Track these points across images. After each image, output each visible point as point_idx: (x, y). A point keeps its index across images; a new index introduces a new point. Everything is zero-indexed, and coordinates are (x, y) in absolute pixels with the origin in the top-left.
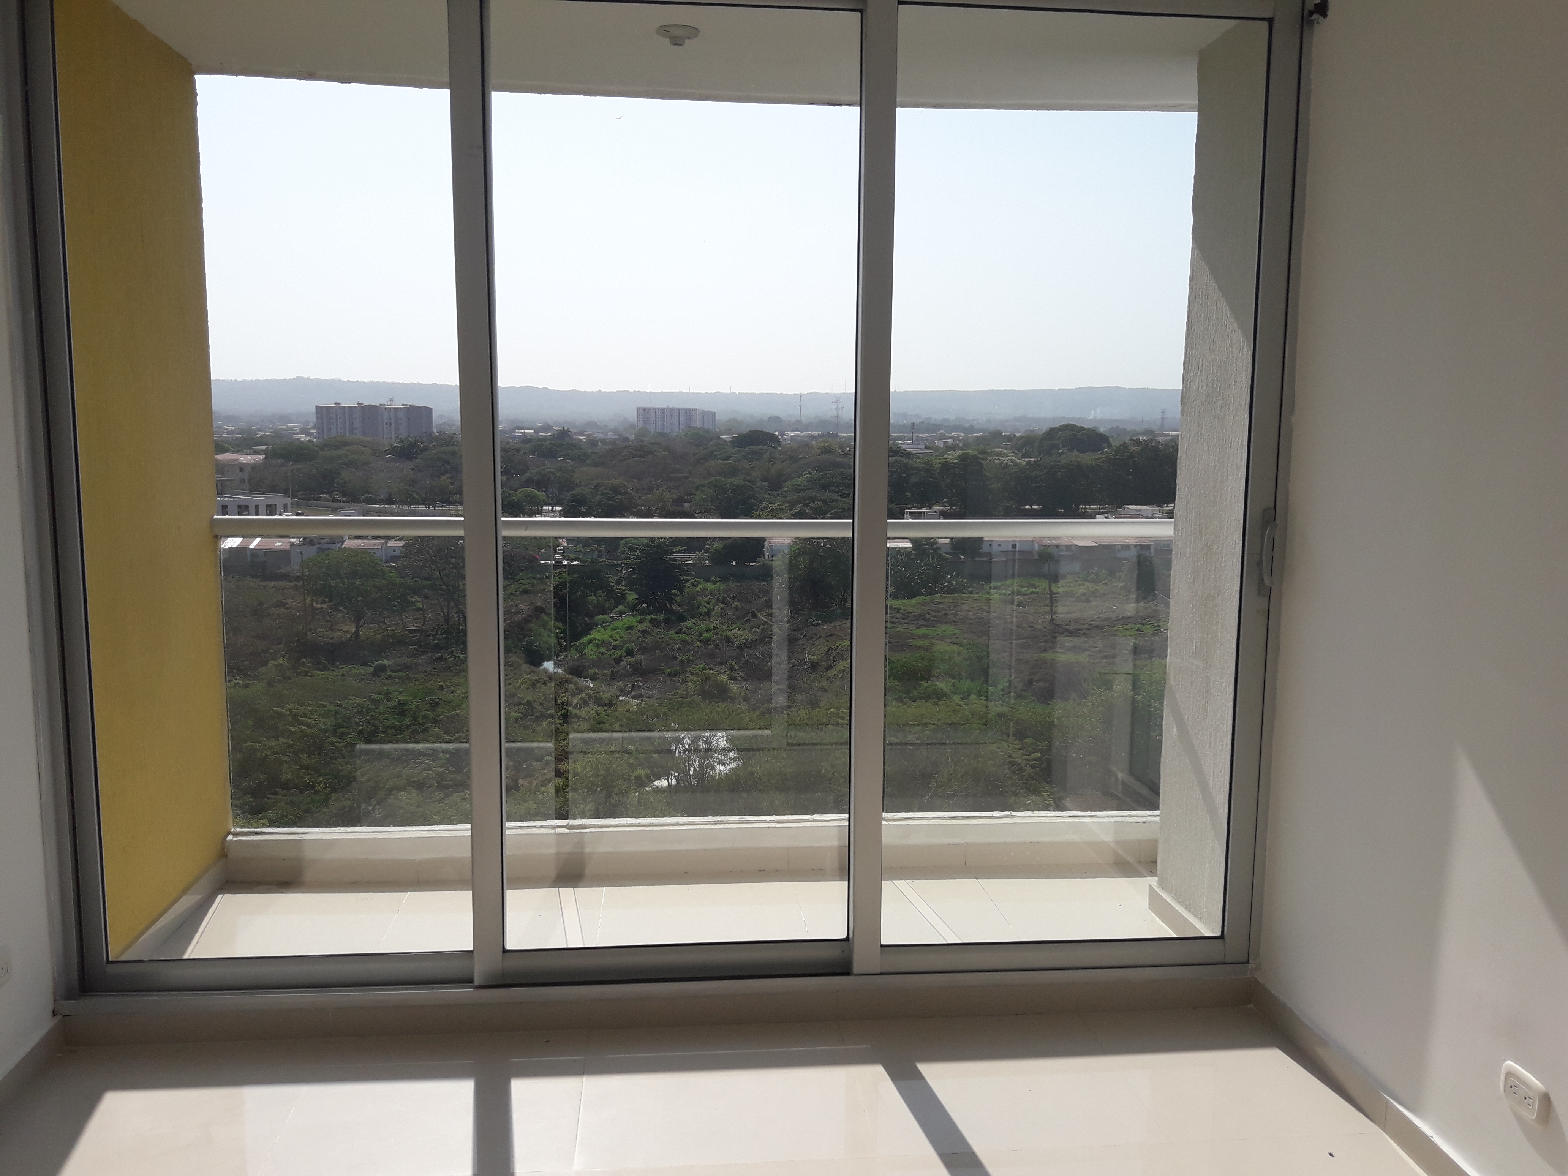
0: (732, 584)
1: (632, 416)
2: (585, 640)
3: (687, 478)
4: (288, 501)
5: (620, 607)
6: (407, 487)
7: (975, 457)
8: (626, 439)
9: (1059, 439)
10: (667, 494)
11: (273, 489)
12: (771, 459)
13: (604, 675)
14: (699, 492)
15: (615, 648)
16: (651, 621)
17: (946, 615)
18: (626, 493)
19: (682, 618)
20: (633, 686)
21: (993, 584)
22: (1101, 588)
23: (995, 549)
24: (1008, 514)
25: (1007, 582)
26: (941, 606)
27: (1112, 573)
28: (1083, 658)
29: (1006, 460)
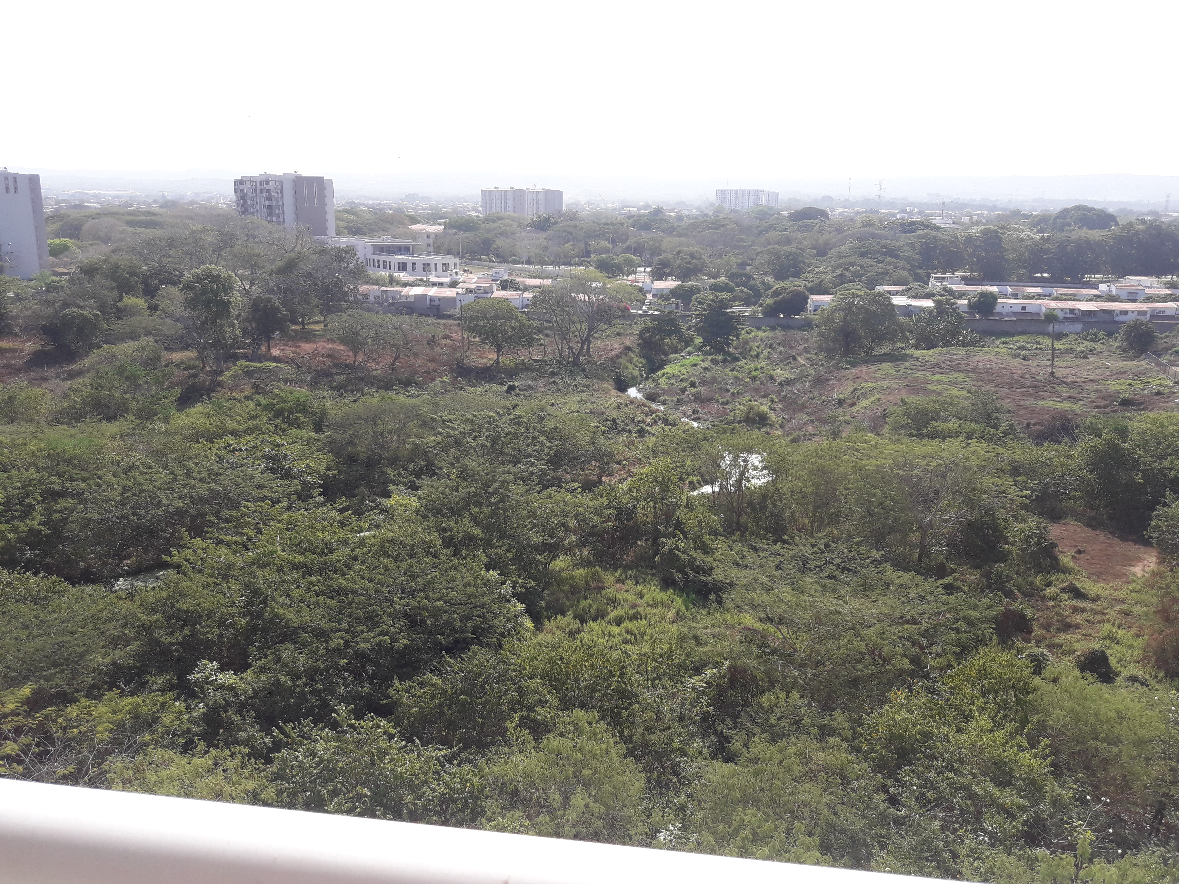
0: (779, 333)
1: (712, 197)
2: (659, 373)
3: (750, 246)
4: (457, 261)
5: (689, 349)
6: (541, 252)
7: (996, 232)
8: (706, 215)
9: (1071, 217)
10: (733, 259)
11: (449, 252)
12: (821, 231)
13: (672, 401)
14: (758, 258)
15: (682, 380)
16: (712, 360)
17: (959, 364)
18: (700, 258)
19: (737, 359)
20: (693, 412)
21: (1003, 340)
22: (1098, 346)
23: (1007, 309)
24: (1022, 280)
25: (1015, 338)
26: (955, 357)
27: (1110, 334)
28: (1077, 407)
29: (1022, 235)
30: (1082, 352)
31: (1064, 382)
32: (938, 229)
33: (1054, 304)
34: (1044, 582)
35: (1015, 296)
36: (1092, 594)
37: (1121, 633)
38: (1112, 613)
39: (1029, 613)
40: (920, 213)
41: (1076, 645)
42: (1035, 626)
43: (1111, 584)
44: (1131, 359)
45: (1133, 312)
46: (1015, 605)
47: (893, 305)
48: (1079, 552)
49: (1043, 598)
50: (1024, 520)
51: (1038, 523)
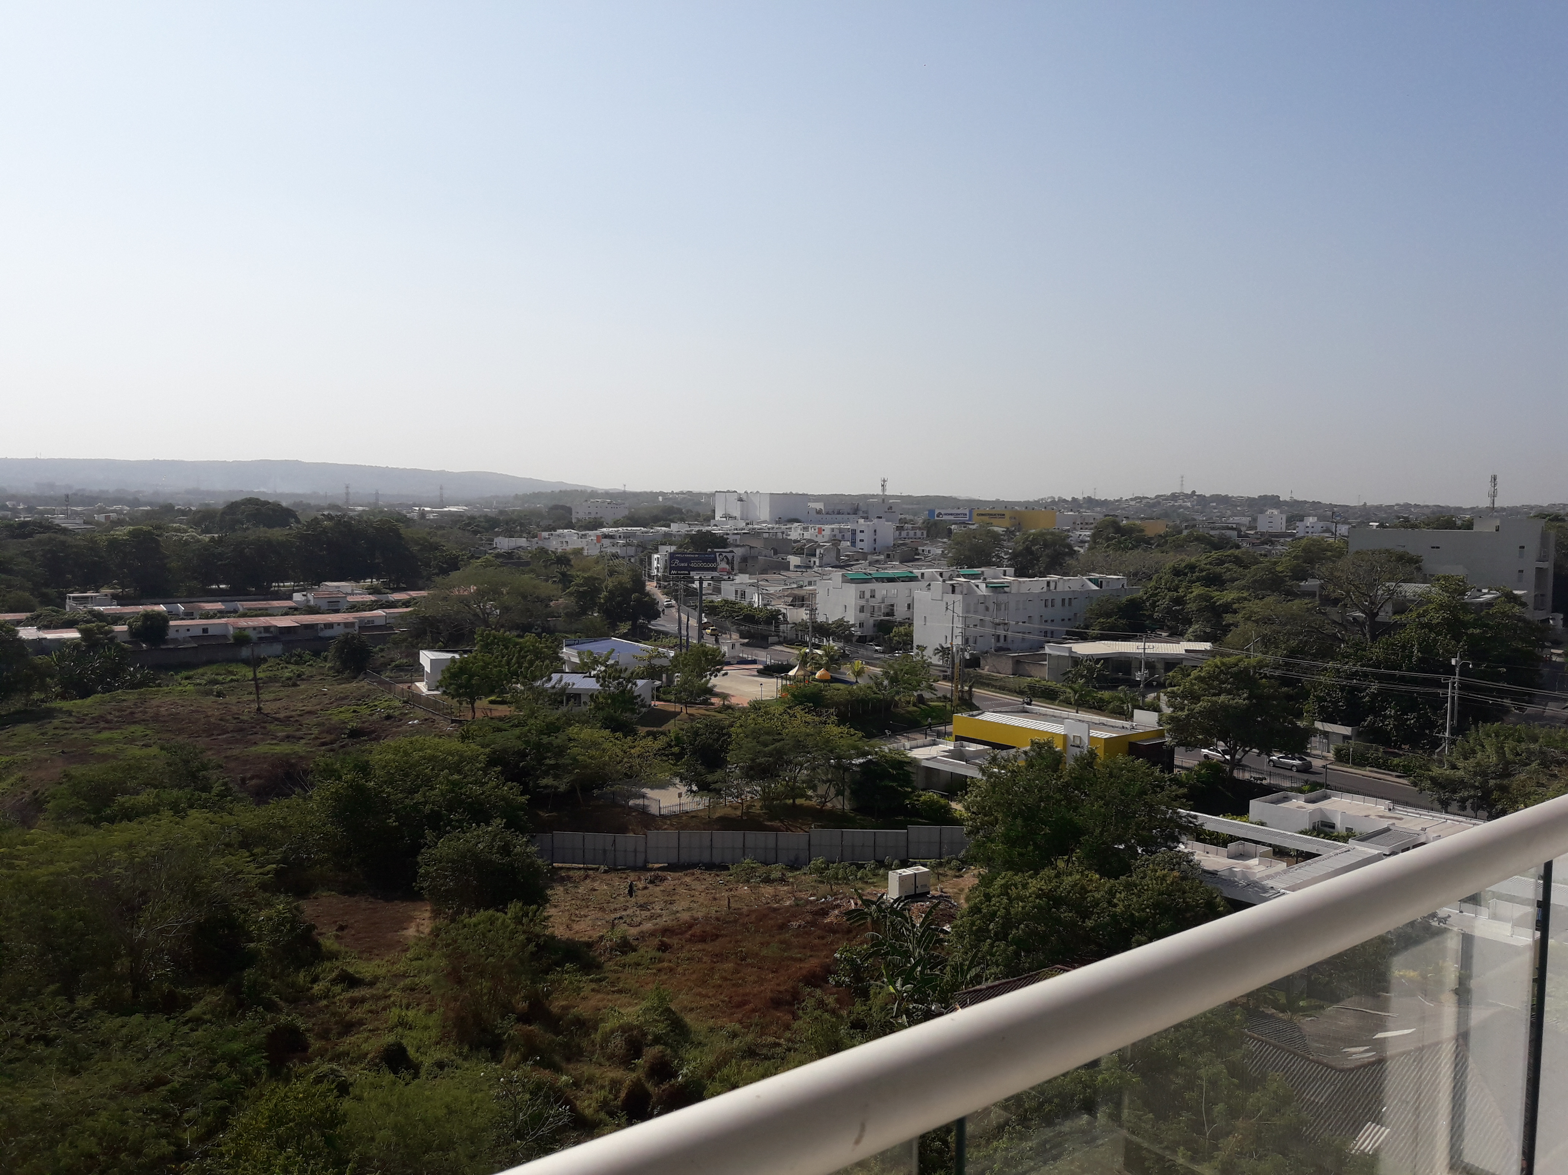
9: (243, 513)
17: (132, 713)
21: (185, 674)
22: (306, 670)
23: (183, 634)
24: (192, 595)
25: (200, 671)
26: (125, 704)
27: (316, 654)
28: (300, 748)
29: (185, 536)
30: (289, 679)
31: (277, 719)
32: (65, 531)
33: (243, 623)
34: (308, 979)
35: (189, 615)
36: (368, 977)
37: (411, 1014)
38: (396, 994)
39: (302, 1024)
40: (30, 510)
41: (365, 1047)
42: (311, 1038)
43: (387, 958)
44: (348, 680)
45: (339, 624)
46: (283, 1019)
47: (22, 641)
48: (341, 928)
49: (312, 1000)
50: (269, 905)
51: (288, 903)
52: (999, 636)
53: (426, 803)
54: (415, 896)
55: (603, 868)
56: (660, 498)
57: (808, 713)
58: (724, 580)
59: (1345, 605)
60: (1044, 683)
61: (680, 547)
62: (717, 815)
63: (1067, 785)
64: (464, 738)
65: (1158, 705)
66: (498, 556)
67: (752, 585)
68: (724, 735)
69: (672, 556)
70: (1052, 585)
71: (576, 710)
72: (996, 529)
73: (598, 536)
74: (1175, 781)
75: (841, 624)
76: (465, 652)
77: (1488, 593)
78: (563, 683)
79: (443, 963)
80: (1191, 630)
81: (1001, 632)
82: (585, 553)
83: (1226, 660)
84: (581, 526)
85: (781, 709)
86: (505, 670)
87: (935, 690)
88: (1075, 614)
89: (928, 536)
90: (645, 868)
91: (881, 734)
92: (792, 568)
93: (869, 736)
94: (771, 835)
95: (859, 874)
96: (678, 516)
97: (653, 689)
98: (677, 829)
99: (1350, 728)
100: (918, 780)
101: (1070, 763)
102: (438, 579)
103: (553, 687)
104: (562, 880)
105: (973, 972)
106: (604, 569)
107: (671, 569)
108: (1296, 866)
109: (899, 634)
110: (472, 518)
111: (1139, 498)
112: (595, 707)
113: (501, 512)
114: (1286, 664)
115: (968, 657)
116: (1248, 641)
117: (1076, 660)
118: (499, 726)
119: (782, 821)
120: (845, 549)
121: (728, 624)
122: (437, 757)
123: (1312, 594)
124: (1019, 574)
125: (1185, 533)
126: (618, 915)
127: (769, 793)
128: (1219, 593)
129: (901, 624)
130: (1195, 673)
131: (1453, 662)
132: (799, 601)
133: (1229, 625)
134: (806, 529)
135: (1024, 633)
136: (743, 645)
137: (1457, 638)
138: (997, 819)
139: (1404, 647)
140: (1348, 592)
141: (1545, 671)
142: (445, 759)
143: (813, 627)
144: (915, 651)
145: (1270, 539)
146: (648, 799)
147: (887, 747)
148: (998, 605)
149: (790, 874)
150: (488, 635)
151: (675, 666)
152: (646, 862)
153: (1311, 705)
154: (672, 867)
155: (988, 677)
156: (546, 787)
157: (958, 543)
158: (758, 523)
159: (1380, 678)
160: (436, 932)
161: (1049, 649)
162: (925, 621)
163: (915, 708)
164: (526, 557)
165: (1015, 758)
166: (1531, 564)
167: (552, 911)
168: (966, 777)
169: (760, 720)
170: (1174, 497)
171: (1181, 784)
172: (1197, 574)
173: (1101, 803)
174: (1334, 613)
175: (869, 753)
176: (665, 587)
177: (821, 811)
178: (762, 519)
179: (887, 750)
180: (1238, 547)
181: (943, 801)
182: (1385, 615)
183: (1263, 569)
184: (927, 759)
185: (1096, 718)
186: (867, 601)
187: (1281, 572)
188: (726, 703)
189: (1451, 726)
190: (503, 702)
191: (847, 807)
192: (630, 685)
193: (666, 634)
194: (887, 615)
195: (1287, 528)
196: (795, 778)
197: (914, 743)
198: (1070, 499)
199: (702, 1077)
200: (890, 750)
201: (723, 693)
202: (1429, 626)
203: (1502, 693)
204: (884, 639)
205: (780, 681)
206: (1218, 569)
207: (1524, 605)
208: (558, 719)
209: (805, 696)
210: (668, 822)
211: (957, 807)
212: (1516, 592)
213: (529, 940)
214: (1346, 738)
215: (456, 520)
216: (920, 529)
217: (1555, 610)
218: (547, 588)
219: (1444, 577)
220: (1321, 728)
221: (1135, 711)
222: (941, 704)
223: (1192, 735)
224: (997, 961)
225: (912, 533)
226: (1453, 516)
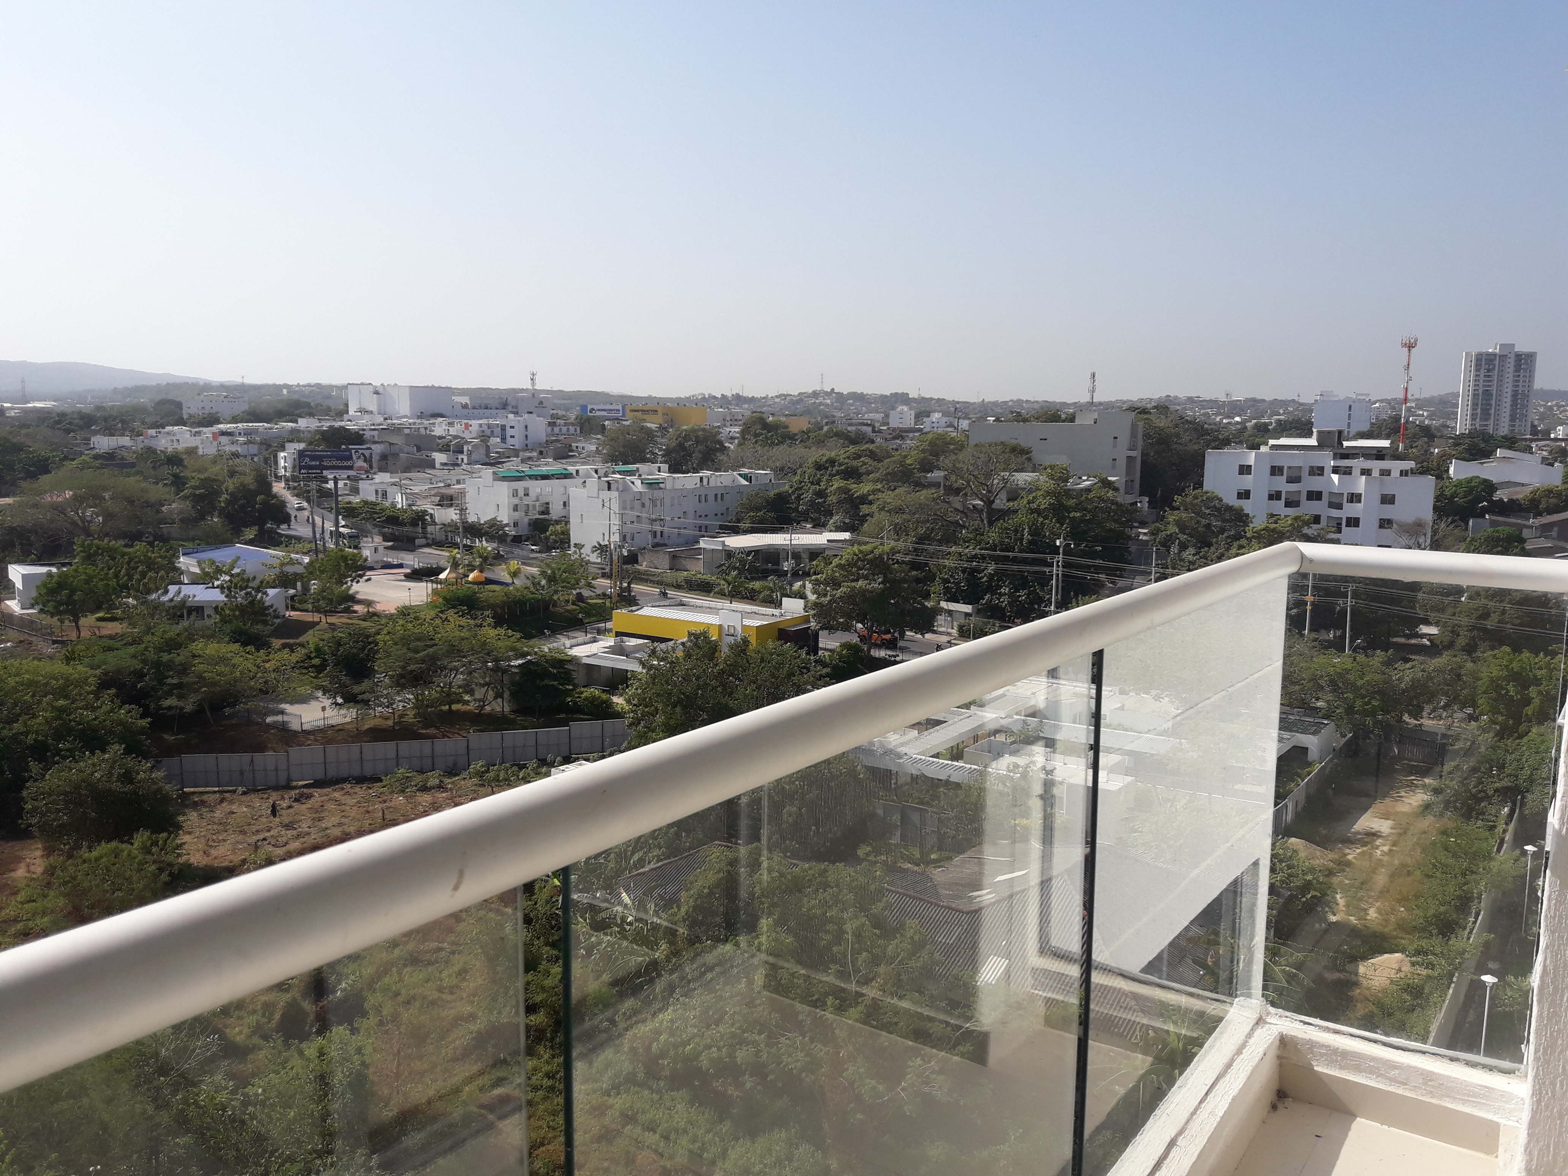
52: (655, 532)
53: (26, 734)
54: (23, 834)
55: (240, 789)
56: (285, 391)
57: (462, 616)
58: (362, 479)
59: (966, 495)
60: (699, 576)
61: (310, 443)
62: (366, 727)
63: (723, 671)
64: (69, 659)
65: (804, 593)
66: (96, 457)
67: (394, 484)
68: (370, 643)
69: (301, 454)
70: (705, 481)
71: (199, 624)
72: (649, 425)
73: (214, 434)
74: (820, 662)
75: (494, 524)
76: (64, 565)
77: (1087, 480)
78: (182, 595)
79: (61, 902)
80: (832, 521)
81: (658, 528)
82: (200, 452)
83: (863, 548)
84: (194, 423)
85: (433, 613)
86: (113, 583)
87: (594, 588)
88: (728, 509)
89: (581, 432)
90: (288, 787)
91: (540, 634)
92: (437, 465)
93: (528, 636)
94: (427, 743)
95: (521, 775)
96: (306, 410)
97: (286, 598)
98: (322, 744)
99: (970, 607)
100: (579, 677)
101: (725, 650)
102: (25, 484)
103: (171, 600)
104: (195, 805)
105: (636, 857)
106: (222, 469)
107: (301, 468)
108: (926, 733)
109: (554, 533)
110: (63, 415)
111: (784, 395)
112: (221, 621)
113: (98, 408)
114: (916, 550)
115: (626, 554)
116: (882, 529)
117: (729, 554)
118: (110, 645)
119: (438, 728)
120: (496, 445)
121: (369, 526)
122: (37, 682)
123: (937, 485)
124: (673, 469)
125: (826, 428)
126: (261, 837)
127: (422, 701)
128: (856, 486)
129: (557, 522)
130: (836, 561)
131: (1058, 543)
132: (446, 501)
133: (866, 515)
134: (451, 424)
135: (679, 528)
136: (387, 548)
137: (1061, 522)
138: (657, 709)
139: (1016, 531)
140: (968, 482)
141: (1133, 548)
142: (46, 684)
143: (464, 527)
144: (573, 549)
145: (900, 434)
146: (287, 714)
147: (547, 647)
148: (653, 501)
149: (449, 780)
150: (91, 546)
151: (311, 573)
152: (289, 780)
153: (937, 587)
154: (319, 784)
155: (645, 573)
156: (170, 708)
157: (612, 440)
158: (398, 418)
159: (997, 560)
160: (50, 871)
161: (704, 543)
162: (582, 519)
163: (575, 607)
164: (130, 458)
165: (674, 649)
166: (1122, 453)
167: (186, 838)
168: (627, 671)
169: (410, 626)
170: (815, 394)
171: (824, 665)
172: (836, 468)
173: (754, 686)
174: (956, 502)
175: (528, 654)
176: (295, 488)
177: (480, 715)
178: (402, 413)
179: (546, 650)
180: (873, 442)
181: (604, 696)
182: (1001, 502)
183: (894, 462)
184: (588, 656)
185: (749, 608)
186: (521, 499)
187: (911, 465)
188: (371, 610)
189: (1056, 600)
190: (113, 619)
191: (507, 709)
192: (260, 594)
193: (299, 539)
194: (543, 513)
195: (916, 424)
196: (451, 683)
197: (574, 641)
198: (719, 396)
199: (362, 989)
200: (550, 649)
201: (366, 600)
202: (1037, 511)
203: (1098, 569)
204: (540, 538)
205: (430, 585)
206: (855, 463)
207: (1116, 489)
208: (178, 635)
209: (458, 599)
210: (312, 737)
211: (618, 700)
212: (1110, 478)
213: (161, 870)
214: (967, 615)
215: (43, 416)
216: (573, 424)
217: (1142, 494)
218: (158, 491)
219: (1051, 466)
220: (946, 607)
221: (784, 599)
222: (600, 601)
223: (835, 619)
224: (659, 843)
225: (564, 429)
226: (1058, 411)
